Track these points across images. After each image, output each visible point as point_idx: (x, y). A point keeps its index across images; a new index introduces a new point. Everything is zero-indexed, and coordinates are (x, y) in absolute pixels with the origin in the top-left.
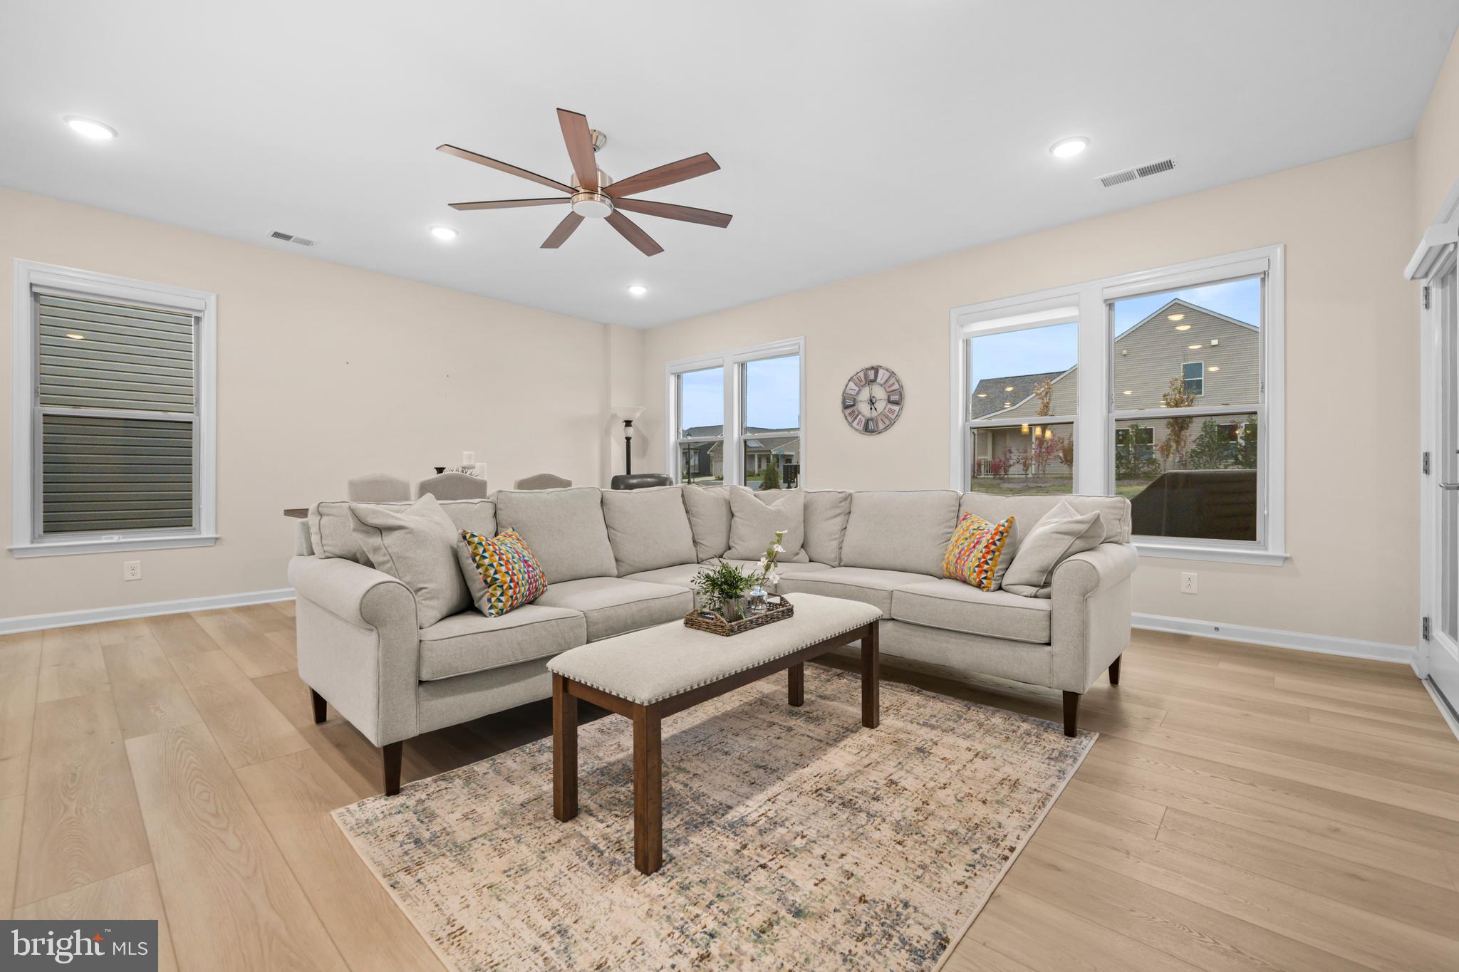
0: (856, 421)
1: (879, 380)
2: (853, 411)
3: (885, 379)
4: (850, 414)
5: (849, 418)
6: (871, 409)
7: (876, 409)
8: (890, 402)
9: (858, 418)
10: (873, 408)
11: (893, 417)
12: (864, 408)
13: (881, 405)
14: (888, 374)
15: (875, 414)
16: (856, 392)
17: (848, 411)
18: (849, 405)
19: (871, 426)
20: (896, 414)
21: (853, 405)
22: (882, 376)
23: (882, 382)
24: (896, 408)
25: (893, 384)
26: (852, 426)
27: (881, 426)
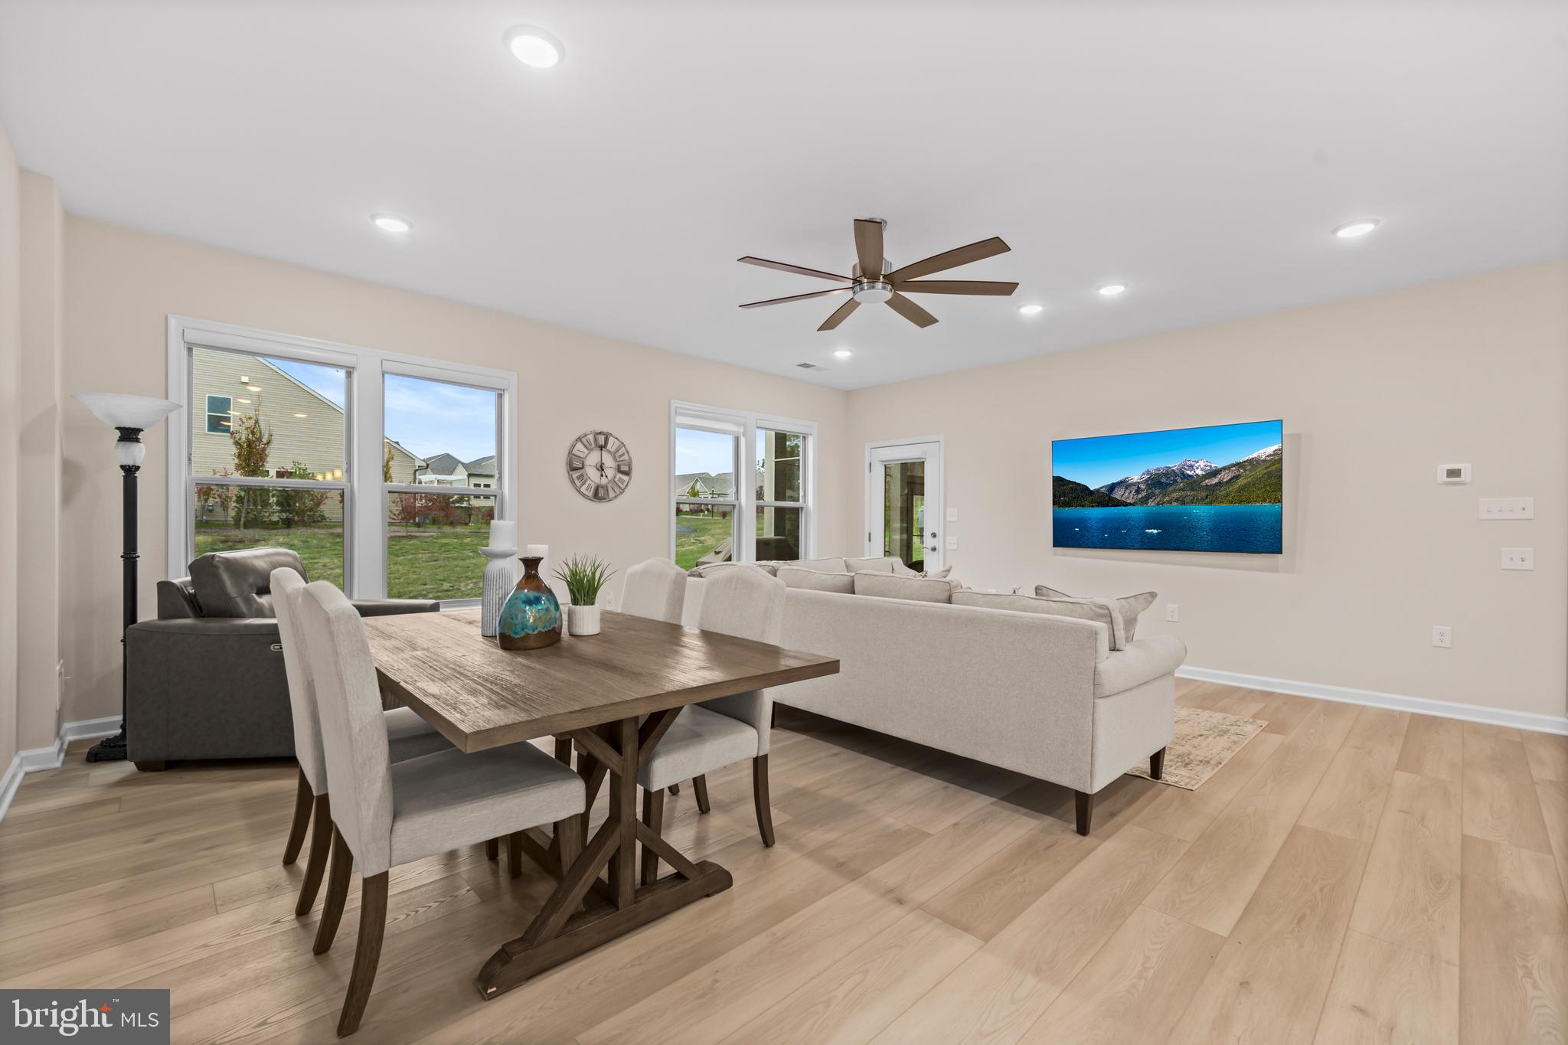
0: (585, 487)
1: (609, 447)
2: (582, 475)
3: (615, 447)
4: (578, 478)
5: (577, 482)
6: (602, 475)
7: (606, 476)
8: (620, 471)
9: (587, 483)
10: (604, 475)
11: (623, 486)
12: (592, 473)
13: (610, 473)
14: (617, 443)
15: (604, 481)
16: (585, 454)
17: (575, 475)
18: (574, 466)
19: (601, 493)
20: (626, 483)
21: (582, 468)
22: (612, 444)
23: (613, 450)
24: (626, 478)
25: (623, 454)
26: (579, 492)
27: (611, 494)
